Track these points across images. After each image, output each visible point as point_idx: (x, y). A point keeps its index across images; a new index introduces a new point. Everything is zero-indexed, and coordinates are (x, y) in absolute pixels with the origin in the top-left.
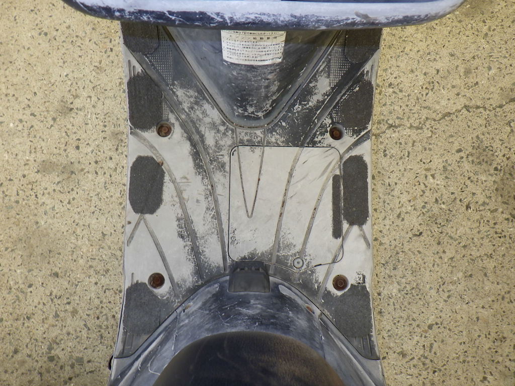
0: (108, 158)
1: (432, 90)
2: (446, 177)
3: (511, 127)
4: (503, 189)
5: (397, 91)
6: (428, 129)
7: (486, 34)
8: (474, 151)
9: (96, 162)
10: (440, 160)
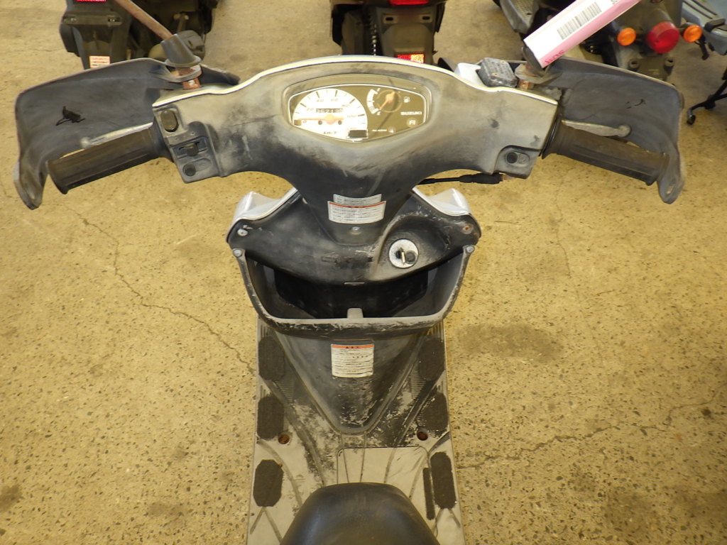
0: (217, 498)
1: (522, 423)
2: (552, 505)
3: (604, 454)
4: (612, 515)
5: (490, 426)
6: (525, 459)
7: (561, 376)
8: (574, 478)
9: (205, 503)
10: (543, 488)
